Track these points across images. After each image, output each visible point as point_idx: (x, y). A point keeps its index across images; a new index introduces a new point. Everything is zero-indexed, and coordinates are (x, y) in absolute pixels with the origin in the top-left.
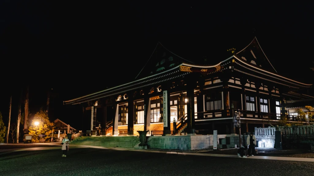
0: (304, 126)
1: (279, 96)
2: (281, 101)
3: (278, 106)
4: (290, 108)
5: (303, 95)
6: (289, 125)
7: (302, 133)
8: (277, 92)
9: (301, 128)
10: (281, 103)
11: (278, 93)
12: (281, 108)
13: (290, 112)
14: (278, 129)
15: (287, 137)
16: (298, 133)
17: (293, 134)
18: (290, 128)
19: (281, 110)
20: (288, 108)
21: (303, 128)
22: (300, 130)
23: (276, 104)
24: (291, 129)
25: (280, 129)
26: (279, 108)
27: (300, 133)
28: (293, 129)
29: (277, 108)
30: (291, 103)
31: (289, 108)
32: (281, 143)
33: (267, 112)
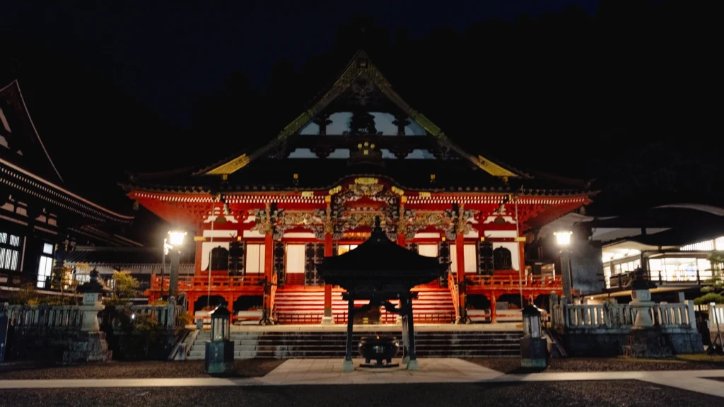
0: (66, 307)
1: (55, 233)
2: (57, 246)
3: (47, 255)
4: (78, 263)
5: (116, 237)
6: (32, 303)
7: (57, 323)
8: (52, 222)
9: (58, 312)
10: (56, 249)
11: (55, 225)
12: (55, 261)
13: (77, 272)
14: (6, 310)
15: (24, 330)
16: (50, 322)
17: (37, 325)
18: (34, 311)
19: (55, 264)
20: (74, 263)
21: (62, 311)
22: (55, 316)
23: (43, 249)
24: (37, 312)
25: (10, 311)
26: (50, 260)
27: (54, 322)
28: (41, 313)
29: (43, 259)
30: (85, 252)
31: (76, 262)
32: (2, 345)
33: (14, 267)
